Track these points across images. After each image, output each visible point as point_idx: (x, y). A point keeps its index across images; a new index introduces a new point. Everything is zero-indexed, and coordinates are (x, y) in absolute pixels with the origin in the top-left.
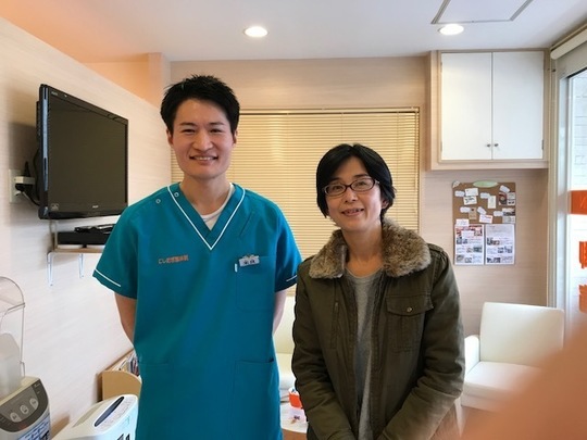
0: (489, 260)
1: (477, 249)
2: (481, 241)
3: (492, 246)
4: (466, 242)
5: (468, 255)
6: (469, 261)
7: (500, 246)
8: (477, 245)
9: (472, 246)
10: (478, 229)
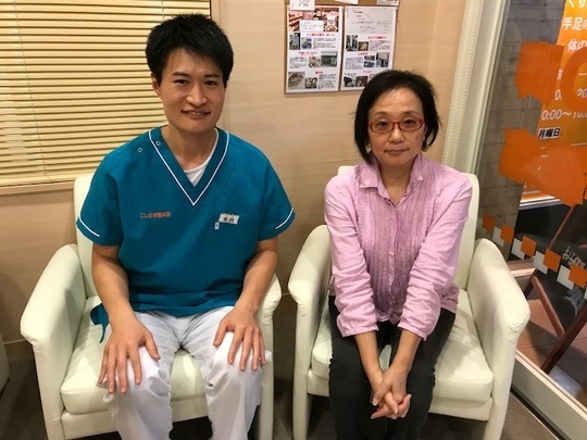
0: (348, 81)
1: (328, 60)
2: (335, 44)
3: (355, 54)
4: (308, 45)
5: (310, 73)
6: (312, 84)
7: (371, 53)
8: (328, 51)
9: (318, 53)
10: (331, 17)
